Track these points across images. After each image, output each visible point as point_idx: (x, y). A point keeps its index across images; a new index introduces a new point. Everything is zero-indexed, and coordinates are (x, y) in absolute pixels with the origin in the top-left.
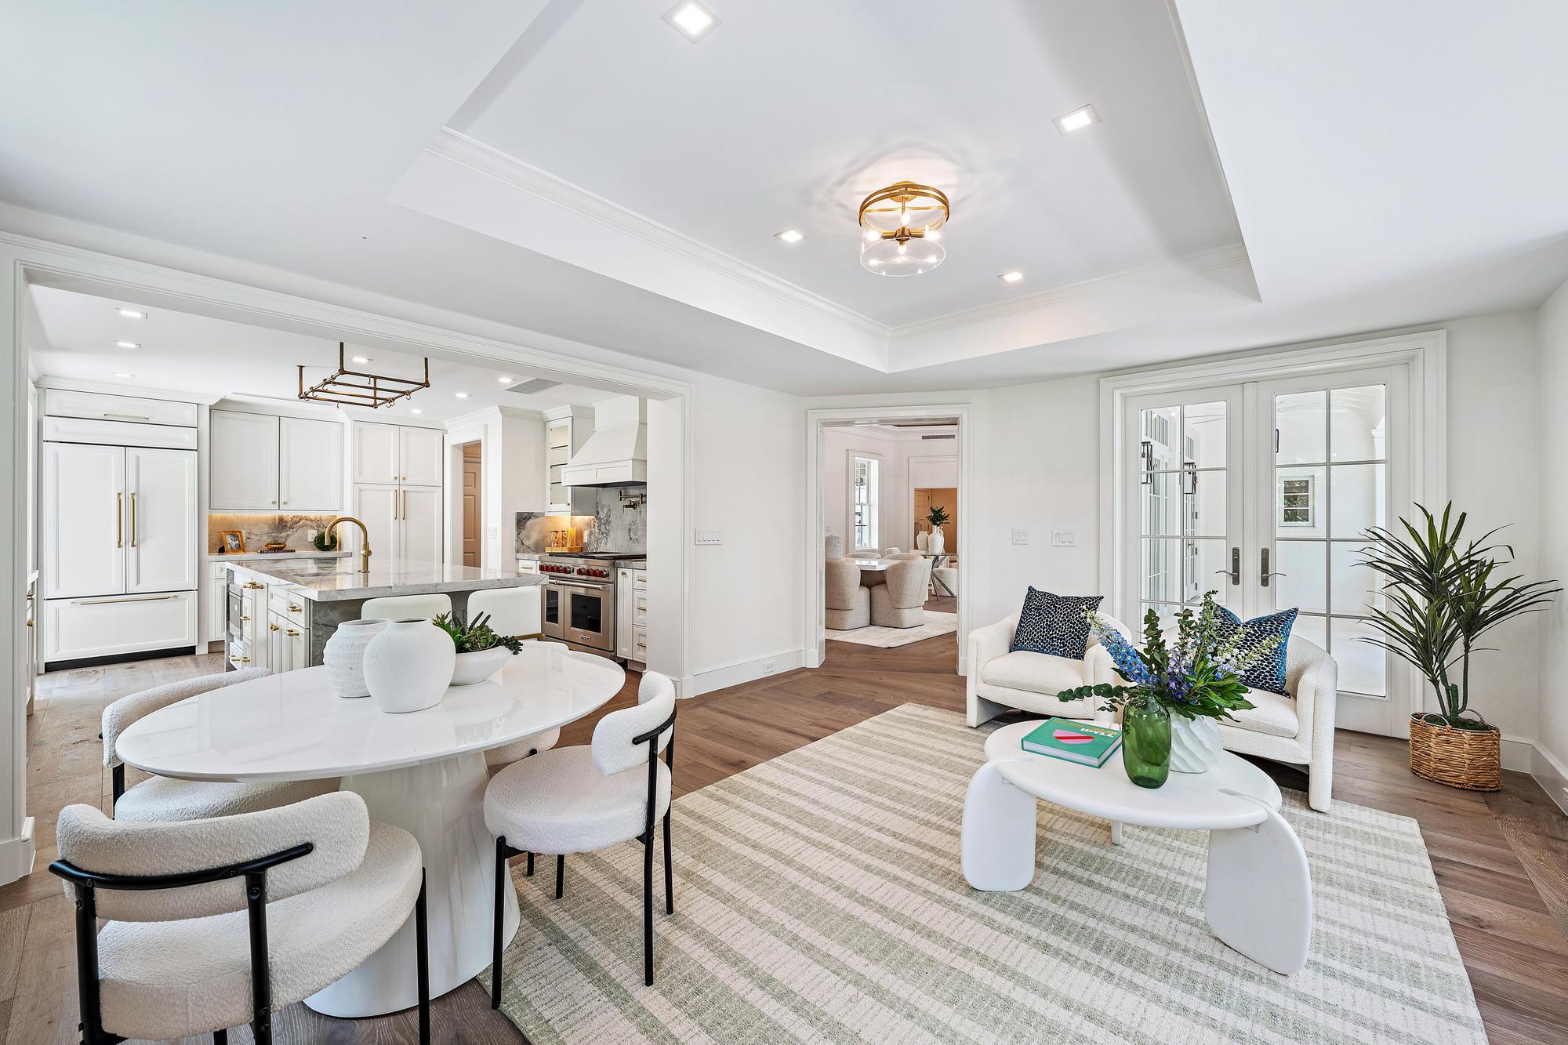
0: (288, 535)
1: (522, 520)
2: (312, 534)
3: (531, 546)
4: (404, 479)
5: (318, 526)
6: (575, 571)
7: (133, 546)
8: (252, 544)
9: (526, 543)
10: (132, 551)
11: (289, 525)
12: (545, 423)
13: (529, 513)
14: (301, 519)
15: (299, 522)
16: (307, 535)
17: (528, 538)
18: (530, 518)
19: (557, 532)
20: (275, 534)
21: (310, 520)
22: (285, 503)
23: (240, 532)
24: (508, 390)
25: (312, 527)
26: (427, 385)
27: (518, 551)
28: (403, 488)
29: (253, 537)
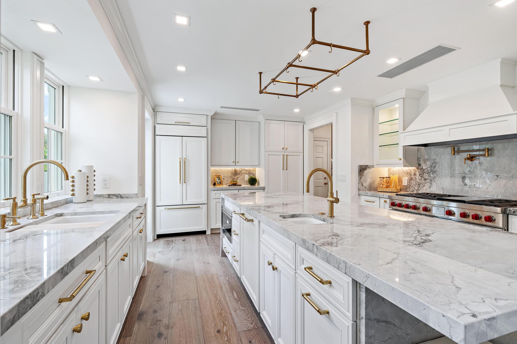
0: (238, 178)
1: (362, 169)
2: (247, 177)
3: (367, 187)
4: (287, 149)
5: (249, 173)
6: (421, 209)
7: (185, 183)
8: (225, 182)
9: (364, 185)
10: (184, 185)
11: (238, 173)
12: (374, 108)
13: (366, 166)
14: (242, 170)
15: (242, 171)
16: (244, 178)
17: (365, 181)
18: (366, 169)
19: (384, 178)
20: (233, 177)
21: (246, 170)
22: (238, 162)
23: (221, 176)
24: (380, 76)
25: (247, 174)
26: (367, 52)
27: (359, 190)
28: (286, 154)
29: (225, 178)
